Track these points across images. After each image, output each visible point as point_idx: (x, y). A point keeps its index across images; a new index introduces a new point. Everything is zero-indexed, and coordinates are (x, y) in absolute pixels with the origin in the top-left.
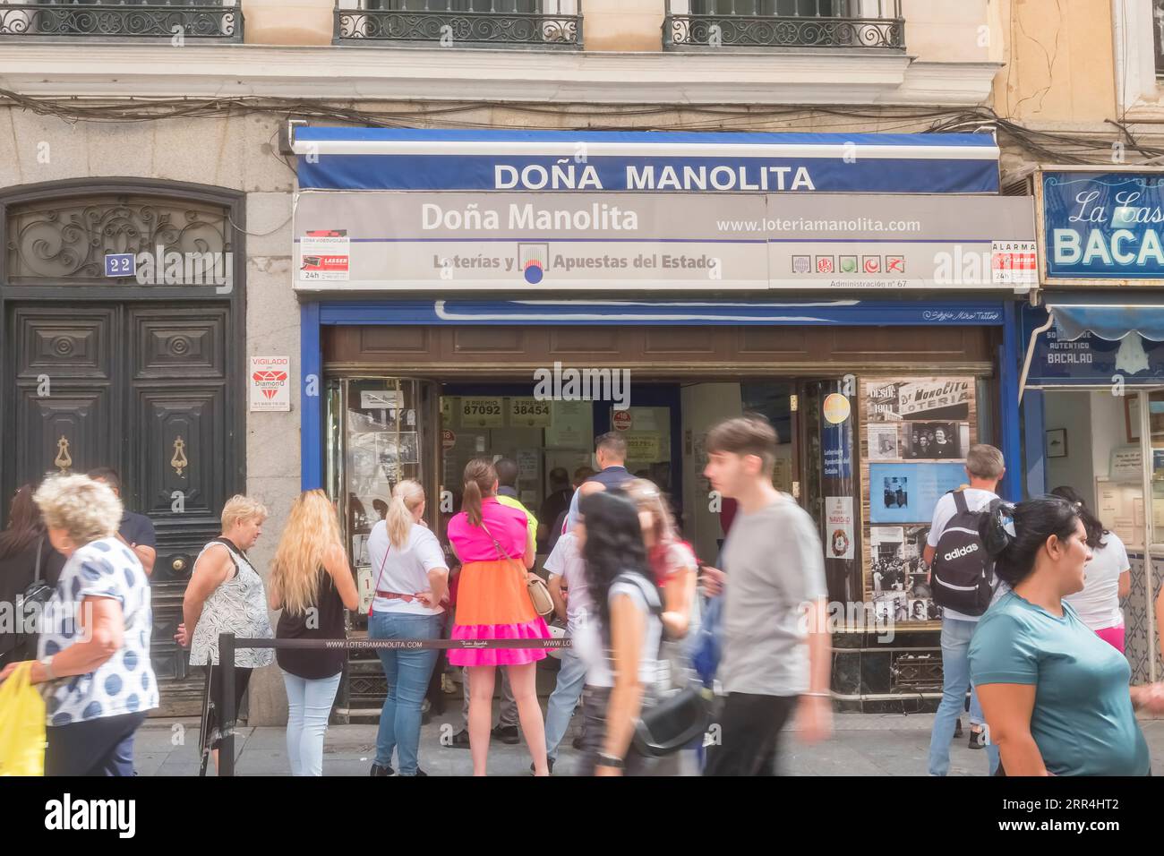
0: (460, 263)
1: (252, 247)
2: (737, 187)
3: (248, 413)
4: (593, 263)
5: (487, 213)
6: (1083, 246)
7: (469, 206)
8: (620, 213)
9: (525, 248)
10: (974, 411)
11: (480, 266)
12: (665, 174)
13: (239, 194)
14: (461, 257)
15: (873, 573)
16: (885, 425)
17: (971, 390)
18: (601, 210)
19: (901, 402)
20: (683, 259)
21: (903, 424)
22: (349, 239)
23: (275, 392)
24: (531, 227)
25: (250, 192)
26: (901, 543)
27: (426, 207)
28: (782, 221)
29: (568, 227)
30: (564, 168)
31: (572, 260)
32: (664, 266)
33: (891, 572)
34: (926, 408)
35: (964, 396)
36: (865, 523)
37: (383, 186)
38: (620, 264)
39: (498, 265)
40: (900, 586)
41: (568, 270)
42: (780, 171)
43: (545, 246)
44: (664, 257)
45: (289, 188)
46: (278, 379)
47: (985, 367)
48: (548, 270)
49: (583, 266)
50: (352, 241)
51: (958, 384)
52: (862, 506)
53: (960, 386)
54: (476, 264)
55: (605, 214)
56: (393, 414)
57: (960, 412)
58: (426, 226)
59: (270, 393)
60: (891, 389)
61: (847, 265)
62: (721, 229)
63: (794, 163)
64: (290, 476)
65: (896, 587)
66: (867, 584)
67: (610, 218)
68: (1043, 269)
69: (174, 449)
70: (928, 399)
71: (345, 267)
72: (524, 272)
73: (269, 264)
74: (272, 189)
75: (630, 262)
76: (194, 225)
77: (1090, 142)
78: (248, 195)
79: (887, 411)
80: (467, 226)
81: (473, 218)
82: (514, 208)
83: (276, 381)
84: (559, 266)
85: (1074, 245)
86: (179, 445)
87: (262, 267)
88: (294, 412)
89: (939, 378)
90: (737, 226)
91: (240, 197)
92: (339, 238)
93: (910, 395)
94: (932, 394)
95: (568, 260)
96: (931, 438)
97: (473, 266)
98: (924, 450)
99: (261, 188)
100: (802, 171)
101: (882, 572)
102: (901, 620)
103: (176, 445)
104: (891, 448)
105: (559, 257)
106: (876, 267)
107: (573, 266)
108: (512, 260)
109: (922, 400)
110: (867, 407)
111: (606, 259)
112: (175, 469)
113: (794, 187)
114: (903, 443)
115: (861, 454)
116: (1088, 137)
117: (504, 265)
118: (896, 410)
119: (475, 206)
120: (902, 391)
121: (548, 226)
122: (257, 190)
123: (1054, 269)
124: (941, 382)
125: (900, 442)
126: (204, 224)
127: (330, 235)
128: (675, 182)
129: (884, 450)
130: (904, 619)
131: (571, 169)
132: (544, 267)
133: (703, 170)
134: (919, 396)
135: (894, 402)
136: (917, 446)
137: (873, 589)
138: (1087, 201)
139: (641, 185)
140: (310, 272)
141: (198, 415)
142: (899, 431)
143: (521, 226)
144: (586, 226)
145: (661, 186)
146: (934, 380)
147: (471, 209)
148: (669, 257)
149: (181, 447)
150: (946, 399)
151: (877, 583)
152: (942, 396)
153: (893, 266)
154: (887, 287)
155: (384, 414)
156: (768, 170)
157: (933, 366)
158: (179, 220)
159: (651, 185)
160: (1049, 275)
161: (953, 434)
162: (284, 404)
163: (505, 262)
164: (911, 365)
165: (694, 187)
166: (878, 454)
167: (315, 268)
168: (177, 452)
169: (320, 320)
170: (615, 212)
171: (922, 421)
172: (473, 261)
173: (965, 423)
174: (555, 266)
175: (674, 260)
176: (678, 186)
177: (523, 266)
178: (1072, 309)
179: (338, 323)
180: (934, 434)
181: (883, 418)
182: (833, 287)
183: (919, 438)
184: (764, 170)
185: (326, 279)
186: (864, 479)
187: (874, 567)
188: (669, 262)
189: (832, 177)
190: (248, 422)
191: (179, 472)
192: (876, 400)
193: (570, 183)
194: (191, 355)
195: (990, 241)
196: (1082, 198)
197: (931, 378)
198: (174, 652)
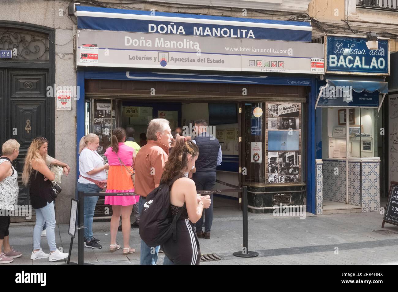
0: (138, 58)
1: (57, 49)
2: (230, 36)
3: (55, 110)
4: (183, 60)
5: (147, 41)
6: (338, 61)
7: (142, 38)
8: (193, 43)
9: (161, 54)
10: (301, 114)
11: (145, 59)
12: (206, 30)
13: (53, 29)
14: (138, 56)
15: (268, 167)
16: (273, 118)
17: (300, 107)
18: (187, 42)
19: (278, 111)
20: (214, 60)
21: (279, 118)
22: (98, 48)
23: (66, 103)
24: (163, 46)
25: (57, 29)
26: (277, 157)
27: (126, 37)
28: (246, 48)
29: (175, 47)
30: (172, 26)
31: (177, 59)
32: (208, 62)
33: (274, 167)
34: (286, 113)
35: (298, 109)
36: (266, 151)
37: (109, 29)
38: (193, 61)
39: (151, 59)
40: (276, 171)
41: (175, 62)
42: (244, 31)
43: (168, 53)
44: (208, 59)
45: (71, 28)
46: (67, 98)
47: (304, 99)
48: (168, 62)
49: (180, 61)
50: (99, 48)
51: (296, 105)
52: (265, 145)
53: (297, 105)
54: (144, 59)
55: (188, 43)
56: (107, 112)
57: (296, 114)
58: (126, 44)
59: (64, 104)
60: (276, 106)
61: (266, 65)
62: (226, 50)
63: (248, 28)
64: (72, 133)
65: (275, 172)
66: (266, 171)
67: (190, 44)
68: (326, 68)
69: (27, 123)
70: (287, 110)
71: (97, 58)
72: (160, 62)
73: (64, 56)
74: (65, 28)
75: (196, 60)
76: (34, 40)
77: (337, 27)
78: (56, 30)
79: (274, 114)
80: (141, 45)
81: (142, 42)
82: (157, 39)
83: (66, 99)
84: (172, 61)
85: (335, 60)
86: (28, 122)
87: (61, 57)
88: (73, 110)
89: (290, 103)
90: (232, 49)
91: (53, 31)
92: (95, 47)
93: (281, 109)
94: (288, 108)
95: (175, 59)
96: (287, 123)
97: (142, 59)
98: (285, 127)
99: (61, 28)
100: (251, 31)
101: (271, 167)
102: (276, 182)
103: (27, 122)
104: (275, 126)
105: (172, 57)
106: (275, 65)
107: (177, 61)
108: (156, 58)
109: (285, 110)
110: (268, 112)
111: (188, 59)
112: (27, 131)
113: (248, 37)
114: (279, 124)
115: (266, 128)
116: (336, 25)
117: (153, 60)
118: (277, 113)
119: (144, 38)
120: (279, 107)
121: (169, 46)
122: (59, 28)
123: (329, 68)
124: (291, 104)
125: (278, 124)
126: (39, 40)
127: (91, 46)
128: (210, 33)
129: (273, 127)
130: (278, 182)
131: (175, 27)
132: (167, 61)
133: (219, 29)
134: (284, 109)
135: (276, 111)
136: (283, 125)
137: (268, 173)
138: (339, 46)
139: (198, 34)
140: (84, 59)
141: (35, 111)
142: (278, 120)
143: (159, 46)
144: (182, 47)
145: (205, 34)
146: (289, 104)
147: (142, 39)
148: (209, 59)
149: (29, 123)
150: (292, 110)
151: (270, 170)
152: (291, 109)
153: (281, 65)
154: (278, 72)
155: (104, 112)
156: (240, 31)
157: (289, 99)
158: (28, 38)
159: (202, 34)
160: (328, 70)
161: (294, 122)
162: (69, 107)
163: (154, 58)
164: (282, 98)
165: (216, 35)
166: (271, 128)
167: (86, 58)
168: (27, 125)
169: (85, 77)
170: (191, 43)
171: (285, 117)
172: (143, 58)
173: (298, 118)
174: (171, 61)
175: (211, 60)
176: (211, 35)
177: (160, 60)
178: (334, 81)
179: (92, 78)
180: (288, 121)
181: (273, 116)
182: (262, 71)
183: (284, 123)
184: (239, 30)
185: (90, 62)
186: (266, 136)
187: (269, 165)
188: (209, 61)
189: (261, 34)
190: (55, 114)
191: (28, 132)
192: (271, 110)
193: (174, 32)
194: (32, 89)
195: (310, 58)
196: (338, 45)
197: (288, 103)
198: (26, 198)
